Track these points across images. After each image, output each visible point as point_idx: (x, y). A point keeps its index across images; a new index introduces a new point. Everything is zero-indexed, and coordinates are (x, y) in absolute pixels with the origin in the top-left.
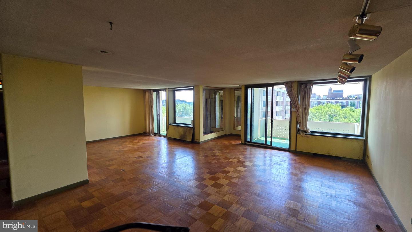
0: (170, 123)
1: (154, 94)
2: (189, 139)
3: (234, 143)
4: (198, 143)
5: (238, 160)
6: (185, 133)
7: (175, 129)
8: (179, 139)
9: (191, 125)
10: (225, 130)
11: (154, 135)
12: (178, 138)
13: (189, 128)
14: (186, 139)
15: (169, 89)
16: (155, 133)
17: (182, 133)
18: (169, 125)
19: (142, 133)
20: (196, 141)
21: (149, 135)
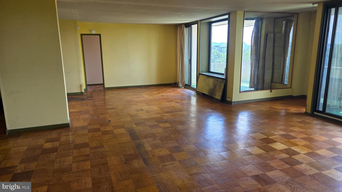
0: (202, 72)
1: (186, 30)
2: (218, 96)
3: (293, 110)
4: (230, 103)
5: (266, 137)
6: (215, 86)
7: (204, 80)
8: (208, 95)
9: (223, 74)
10: (291, 88)
11: (185, 87)
12: (206, 93)
13: (220, 80)
14: (215, 96)
15: (201, 21)
16: (186, 85)
17: (212, 86)
18: (200, 74)
19: (173, 83)
20: (228, 99)
21: (178, 87)
